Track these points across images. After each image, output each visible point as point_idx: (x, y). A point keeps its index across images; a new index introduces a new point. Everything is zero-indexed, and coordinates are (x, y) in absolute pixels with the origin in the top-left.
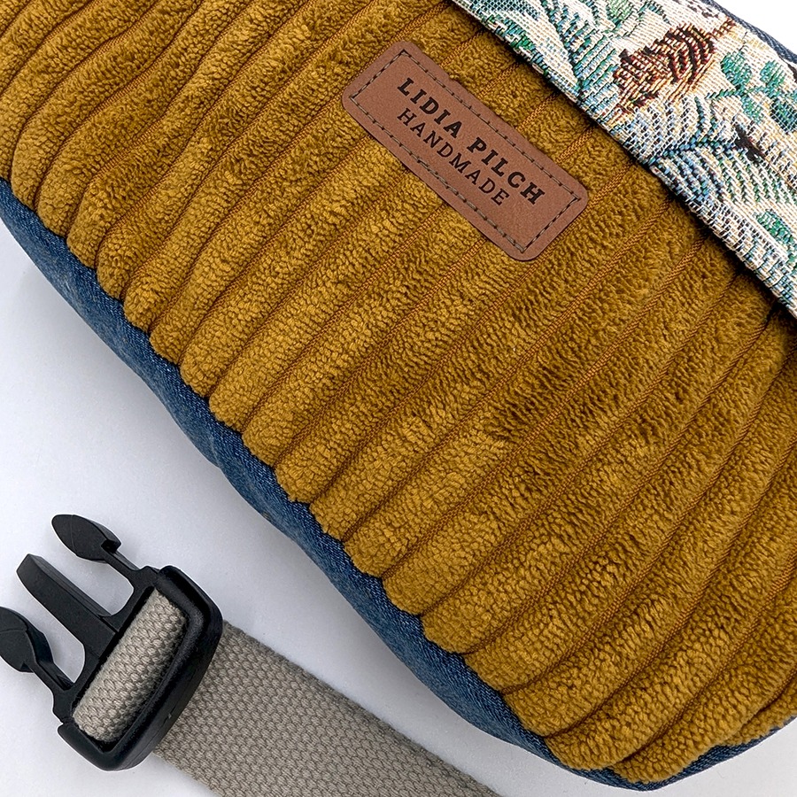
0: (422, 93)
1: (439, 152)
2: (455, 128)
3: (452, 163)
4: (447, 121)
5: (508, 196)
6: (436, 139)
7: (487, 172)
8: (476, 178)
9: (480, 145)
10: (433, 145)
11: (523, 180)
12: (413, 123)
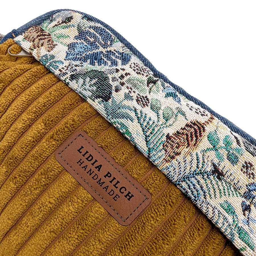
0: (87, 152)
1: (93, 178)
2: (99, 167)
3: (97, 182)
4: (96, 164)
5: (119, 197)
6: (92, 172)
7: (111, 187)
8: (107, 189)
9: (109, 175)
10: (90, 175)
11: (126, 190)
12: (83, 165)
